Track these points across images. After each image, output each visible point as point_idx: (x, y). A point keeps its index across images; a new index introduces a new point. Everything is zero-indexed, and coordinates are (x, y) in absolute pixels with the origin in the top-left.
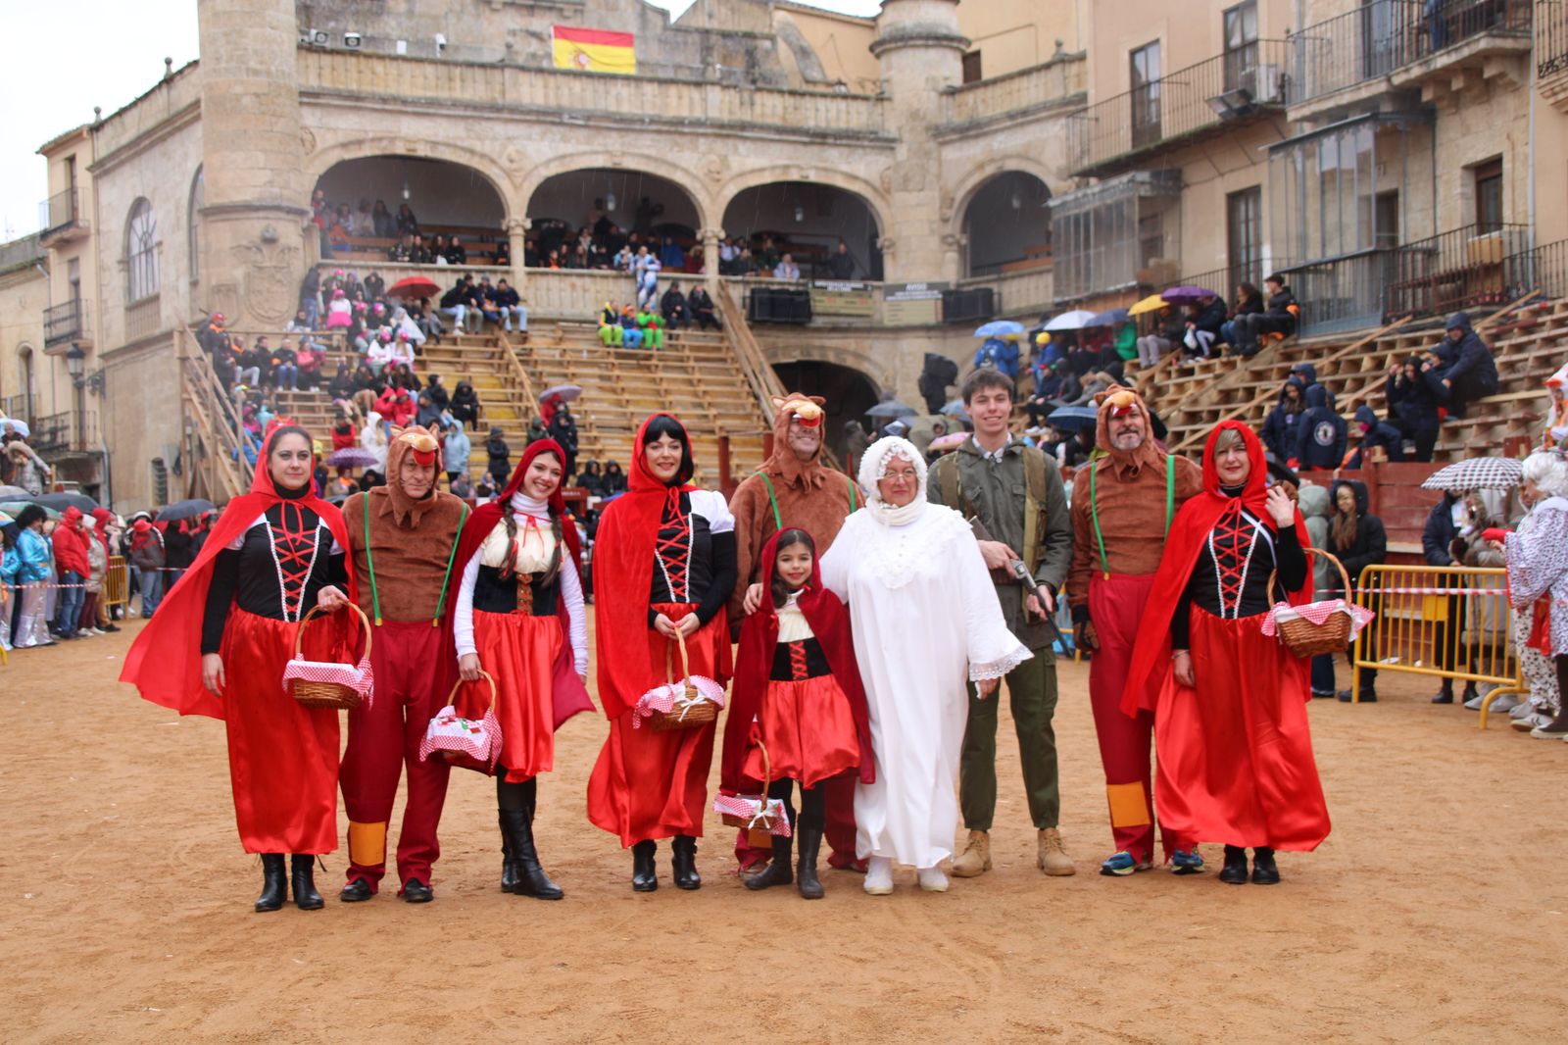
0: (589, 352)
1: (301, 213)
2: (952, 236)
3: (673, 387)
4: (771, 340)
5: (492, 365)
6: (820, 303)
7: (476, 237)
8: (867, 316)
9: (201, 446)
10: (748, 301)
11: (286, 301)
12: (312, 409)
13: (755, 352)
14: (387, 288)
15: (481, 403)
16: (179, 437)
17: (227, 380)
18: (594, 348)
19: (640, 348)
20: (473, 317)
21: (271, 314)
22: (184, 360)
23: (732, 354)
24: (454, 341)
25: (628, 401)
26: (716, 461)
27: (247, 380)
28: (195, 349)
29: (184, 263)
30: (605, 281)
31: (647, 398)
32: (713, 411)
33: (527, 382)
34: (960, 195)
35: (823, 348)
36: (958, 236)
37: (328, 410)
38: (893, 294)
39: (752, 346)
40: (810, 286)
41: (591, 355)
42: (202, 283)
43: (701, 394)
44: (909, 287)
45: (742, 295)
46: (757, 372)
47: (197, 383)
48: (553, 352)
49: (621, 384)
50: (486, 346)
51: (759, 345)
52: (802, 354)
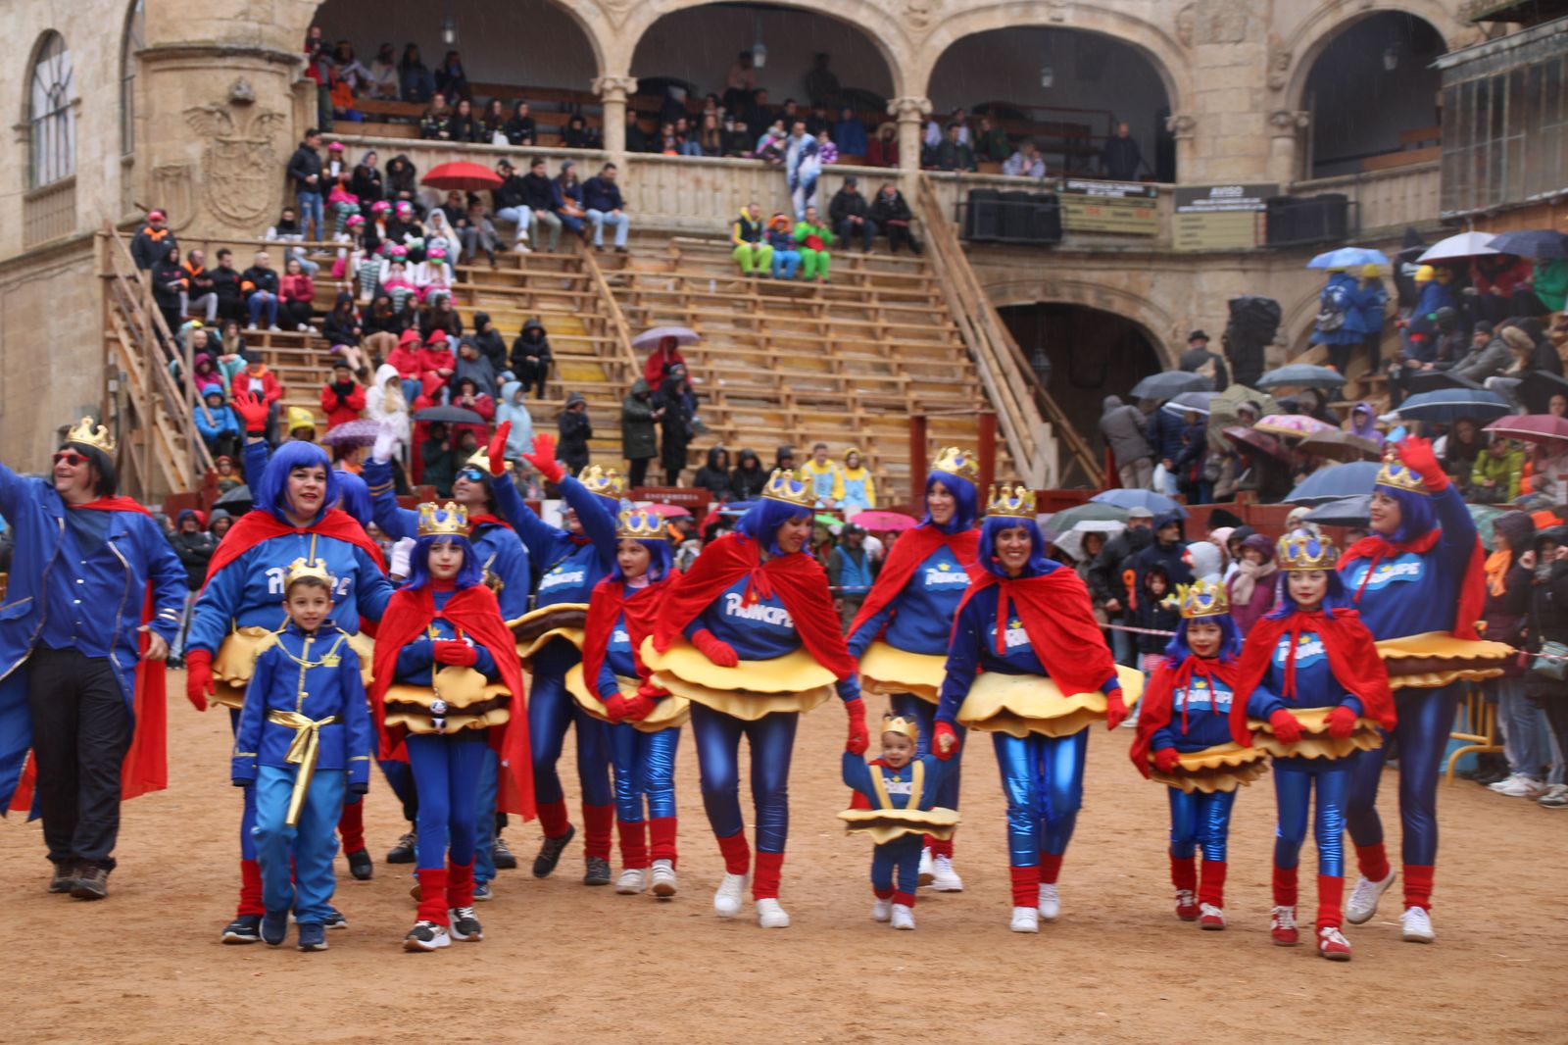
0: (719, 282)
1: (290, 61)
2: (1285, 113)
3: (844, 339)
4: (998, 269)
5: (571, 299)
6: (1075, 215)
7: (552, 105)
8: (1148, 236)
9: (131, 410)
10: (963, 209)
11: (265, 194)
12: (299, 359)
13: (971, 288)
15: (555, 357)
16: (100, 397)
18: (726, 277)
19: (796, 278)
20: (543, 226)
21: (243, 213)
22: (109, 279)
23: (936, 291)
24: (516, 262)
25: (775, 359)
26: (905, 453)
27: (200, 313)
28: (125, 262)
29: (114, 133)
30: (746, 176)
31: (804, 354)
32: (905, 378)
33: (624, 327)
34: (1300, 49)
35: (1077, 284)
36: (1295, 113)
37: (323, 361)
38: (1189, 203)
39: (967, 279)
40: (1061, 188)
41: (721, 288)
42: (140, 163)
43: (886, 350)
44: (1214, 192)
45: (954, 200)
46: (974, 319)
47: (127, 314)
48: (664, 282)
49: (766, 333)
50: (564, 270)
51: (978, 278)
52: (1045, 292)
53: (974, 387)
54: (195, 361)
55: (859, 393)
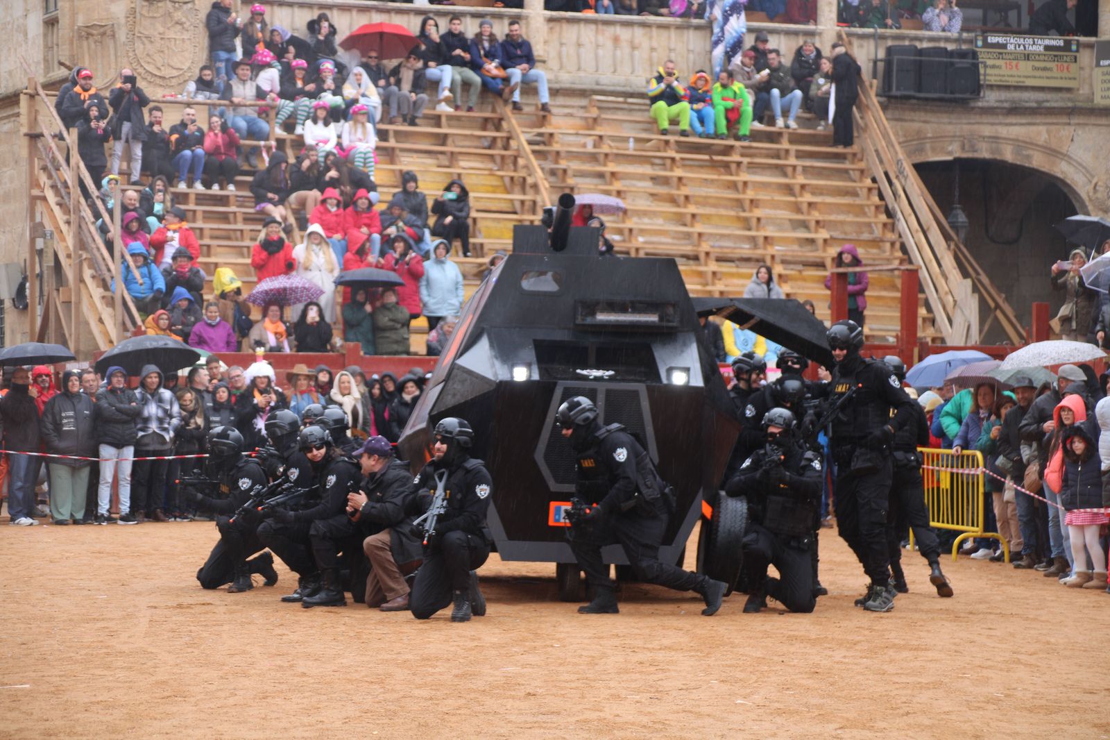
0: (637, 140)
3: (762, 196)
4: (916, 125)
5: (491, 158)
6: (994, 70)
8: (1069, 90)
9: (58, 267)
10: (881, 65)
12: (225, 218)
13: (890, 143)
14: (338, 39)
15: (476, 215)
16: (25, 254)
17: (98, 172)
18: (644, 135)
19: (714, 135)
21: (167, 72)
22: (34, 137)
24: (437, 120)
25: (694, 216)
28: (51, 122)
30: (664, 33)
31: (723, 212)
32: (823, 234)
33: (544, 185)
35: (995, 139)
37: (248, 219)
39: (885, 135)
40: (980, 43)
41: (640, 145)
42: (64, 22)
43: (805, 207)
45: (872, 56)
46: (892, 176)
47: (54, 173)
48: (582, 140)
49: (685, 191)
50: (484, 128)
51: (896, 134)
52: (963, 148)
53: (893, 244)
54: (122, 220)
55: (777, 249)
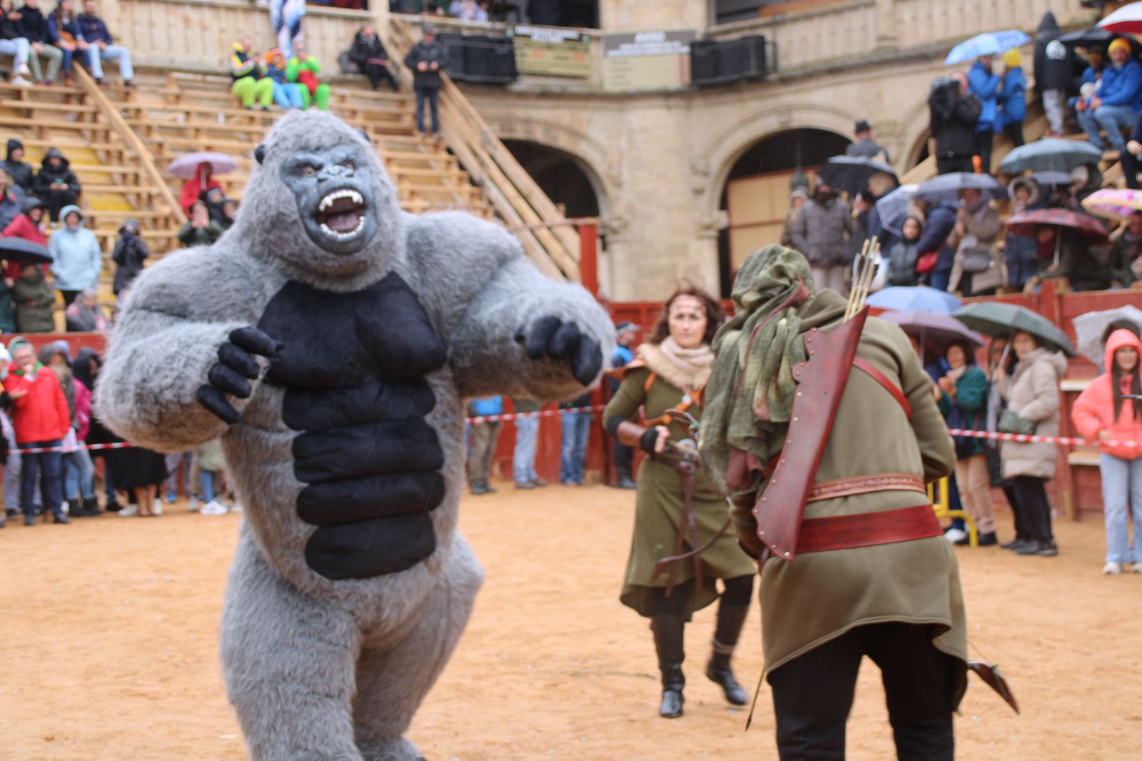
0: (225, 116)
5: (78, 132)
8: (584, 78)
15: (81, 186)
20: (44, 59)
24: (17, 94)
30: (231, 15)
35: (528, 121)
38: (616, 47)
40: (512, 33)
44: (639, 38)
48: (171, 115)
50: (67, 103)
